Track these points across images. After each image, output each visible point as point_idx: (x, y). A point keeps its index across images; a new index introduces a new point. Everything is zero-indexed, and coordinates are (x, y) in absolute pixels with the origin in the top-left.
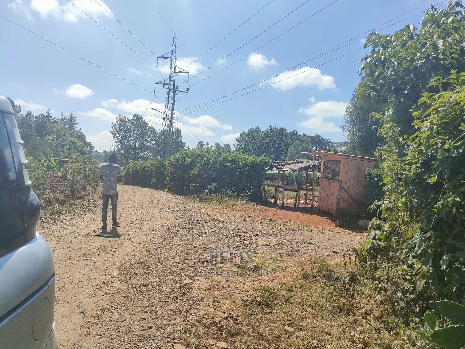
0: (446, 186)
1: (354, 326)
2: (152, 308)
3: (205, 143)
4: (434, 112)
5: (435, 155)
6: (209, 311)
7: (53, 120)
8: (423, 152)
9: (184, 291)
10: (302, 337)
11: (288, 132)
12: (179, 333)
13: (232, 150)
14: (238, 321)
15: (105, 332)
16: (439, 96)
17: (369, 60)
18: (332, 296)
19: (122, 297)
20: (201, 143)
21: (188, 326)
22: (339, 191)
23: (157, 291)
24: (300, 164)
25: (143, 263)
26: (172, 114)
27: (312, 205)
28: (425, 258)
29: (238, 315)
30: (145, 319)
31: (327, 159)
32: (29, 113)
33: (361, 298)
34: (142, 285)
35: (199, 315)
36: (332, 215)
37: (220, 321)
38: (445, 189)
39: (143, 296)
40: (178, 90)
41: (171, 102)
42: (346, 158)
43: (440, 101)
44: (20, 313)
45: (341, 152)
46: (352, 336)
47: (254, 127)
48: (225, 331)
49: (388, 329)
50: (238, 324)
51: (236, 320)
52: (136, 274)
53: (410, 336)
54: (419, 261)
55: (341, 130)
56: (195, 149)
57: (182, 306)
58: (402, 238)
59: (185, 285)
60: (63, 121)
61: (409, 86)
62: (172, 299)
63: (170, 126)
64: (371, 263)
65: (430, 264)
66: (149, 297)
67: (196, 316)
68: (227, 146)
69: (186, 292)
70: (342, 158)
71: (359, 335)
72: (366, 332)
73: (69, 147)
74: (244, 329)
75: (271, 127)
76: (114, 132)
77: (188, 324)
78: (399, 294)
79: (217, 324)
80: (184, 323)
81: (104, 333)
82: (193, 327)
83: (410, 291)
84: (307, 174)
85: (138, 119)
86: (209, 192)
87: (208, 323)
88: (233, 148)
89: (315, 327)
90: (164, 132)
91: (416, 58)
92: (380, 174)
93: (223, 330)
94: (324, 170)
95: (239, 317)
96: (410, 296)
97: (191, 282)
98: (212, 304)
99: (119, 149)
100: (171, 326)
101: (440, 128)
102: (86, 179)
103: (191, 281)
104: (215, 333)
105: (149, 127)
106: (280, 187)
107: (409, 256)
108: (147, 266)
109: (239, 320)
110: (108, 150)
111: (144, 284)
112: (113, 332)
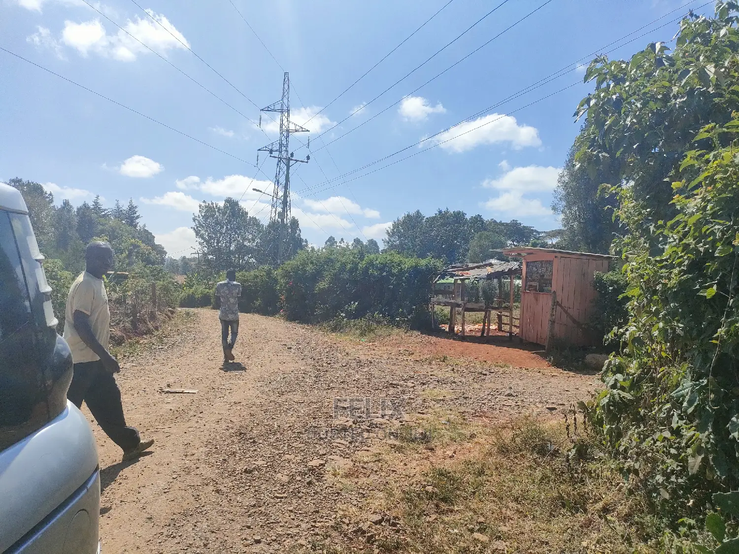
0: (733, 302)
1: (585, 530)
2: (260, 509)
3: (338, 240)
4: (707, 182)
5: (710, 251)
6: (351, 511)
7: (103, 213)
8: (691, 247)
9: (310, 479)
10: (503, 550)
11: (468, 217)
12: (304, 548)
13: (380, 250)
14: (398, 526)
15: (187, 549)
16: (714, 155)
17: (592, 102)
18: (549, 481)
19: (213, 491)
20: (331, 240)
21: (319, 538)
22: (553, 309)
23: (267, 481)
24: (488, 268)
25: (245, 434)
26: (286, 196)
27: (511, 333)
28: (700, 419)
29: (397, 517)
30: (249, 527)
31: (531, 259)
32: (66, 203)
33: (595, 485)
34: (243, 470)
35: (336, 518)
36: (543, 347)
37: (369, 527)
38: (731, 308)
39: (246, 488)
40: (293, 158)
41: (282, 180)
42: (562, 257)
43: (717, 164)
44: (40, 538)
45: (553, 246)
46: (584, 547)
47: (412, 212)
48: (377, 543)
49: (644, 536)
50: (398, 531)
51: (394, 525)
52: (234, 453)
53: (681, 548)
54: (691, 425)
55: (552, 212)
56: (322, 250)
57: (307, 503)
58: (660, 386)
59: (312, 470)
60: (119, 214)
61: (661, 140)
62: (292, 492)
63: (282, 215)
64: (610, 427)
65: (710, 430)
66: (255, 491)
67: (331, 520)
68: (373, 243)
69: (315, 481)
70: (556, 257)
71: (596, 547)
72: (606, 540)
73: (129, 254)
74: (409, 539)
75: (440, 212)
76: (197, 228)
77: (318, 534)
78: (659, 478)
79: (364, 532)
80: (312, 532)
81: (186, 551)
82: (326, 539)
83: (676, 473)
84: (500, 282)
85: (232, 206)
86: (345, 317)
87: (350, 531)
88: (382, 246)
89: (523, 533)
90: (273, 225)
91: (671, 95)
92: (618, 281)
93: (373, 542)
94: (526, 277)
95: (399, 520)
96: (677, 481)
97: (322, 464)
98: (356, 499)
99: (205, 254)
100: (292, 537)
101: (718, 208)
102: (154, 302)
103: (322, 462)
104: (362, 547)
105: (250, 217)
106: (458, 306)
107: (673, 415)
108: (251, 439)
109: (398, 524)
110: (188, 256)
111: (247, 469)
112: (198, 549)
